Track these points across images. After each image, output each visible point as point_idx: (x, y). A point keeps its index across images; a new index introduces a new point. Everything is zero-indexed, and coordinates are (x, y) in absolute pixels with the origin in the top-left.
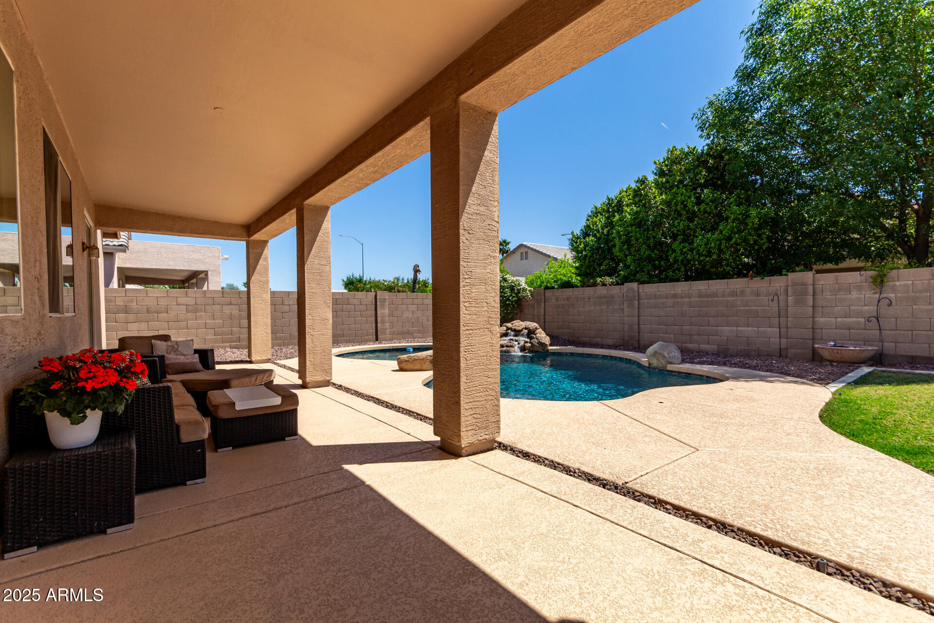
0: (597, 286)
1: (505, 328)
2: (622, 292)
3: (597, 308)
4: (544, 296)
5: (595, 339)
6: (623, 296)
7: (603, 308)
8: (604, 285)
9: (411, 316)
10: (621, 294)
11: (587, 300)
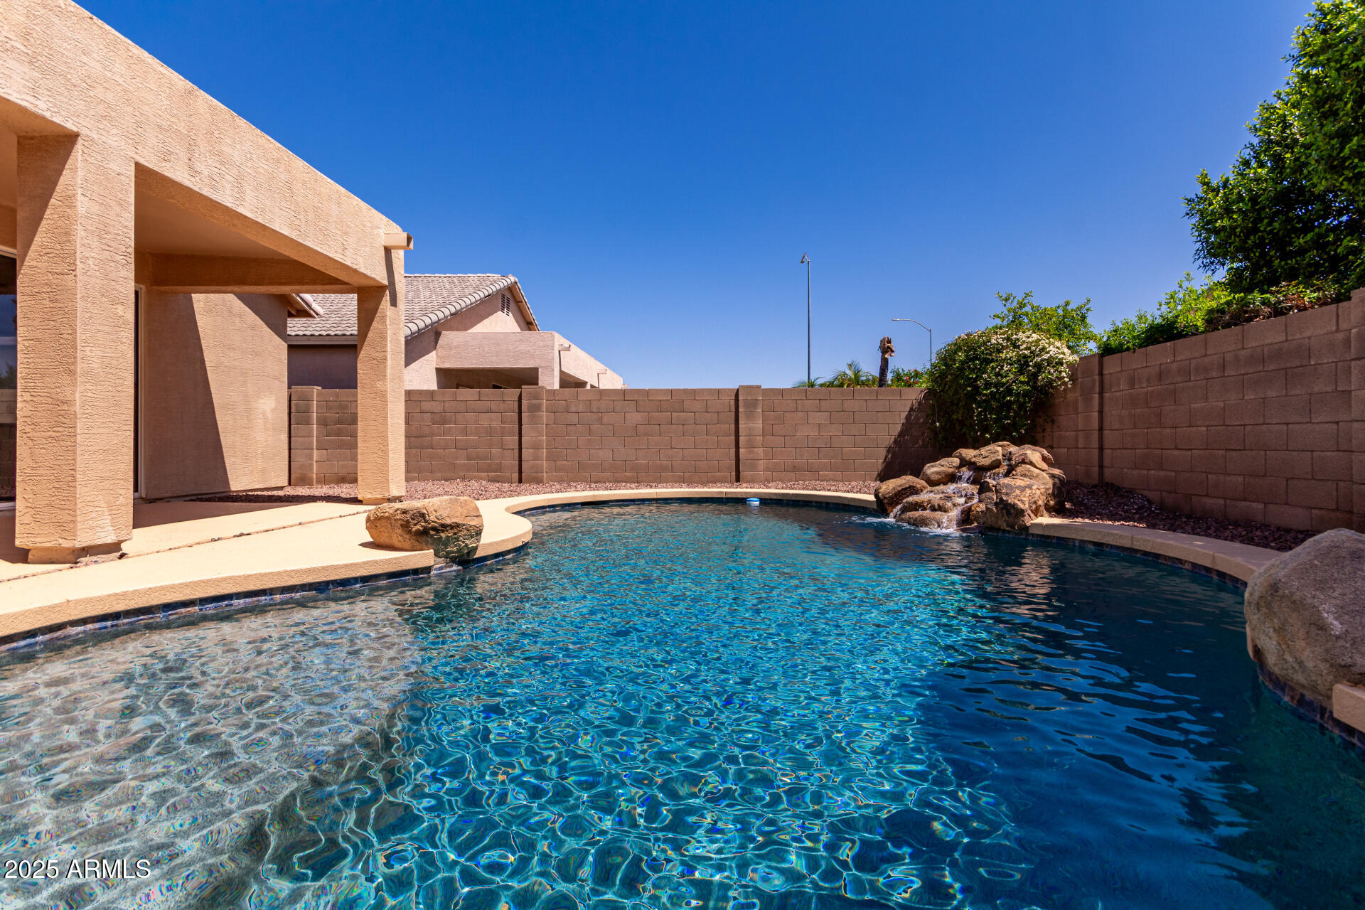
0: (1250, 319)
1: (956, 461)
2: (1343, 326)
3: (1250, 396)
4: (1101, 374)
5: (1243, 504)
6: (1347, 342)
7: (1271, 393)
8: (1278, 311)
9: (813, 434)
10: (1340, 336)
11: (1214, 374)
